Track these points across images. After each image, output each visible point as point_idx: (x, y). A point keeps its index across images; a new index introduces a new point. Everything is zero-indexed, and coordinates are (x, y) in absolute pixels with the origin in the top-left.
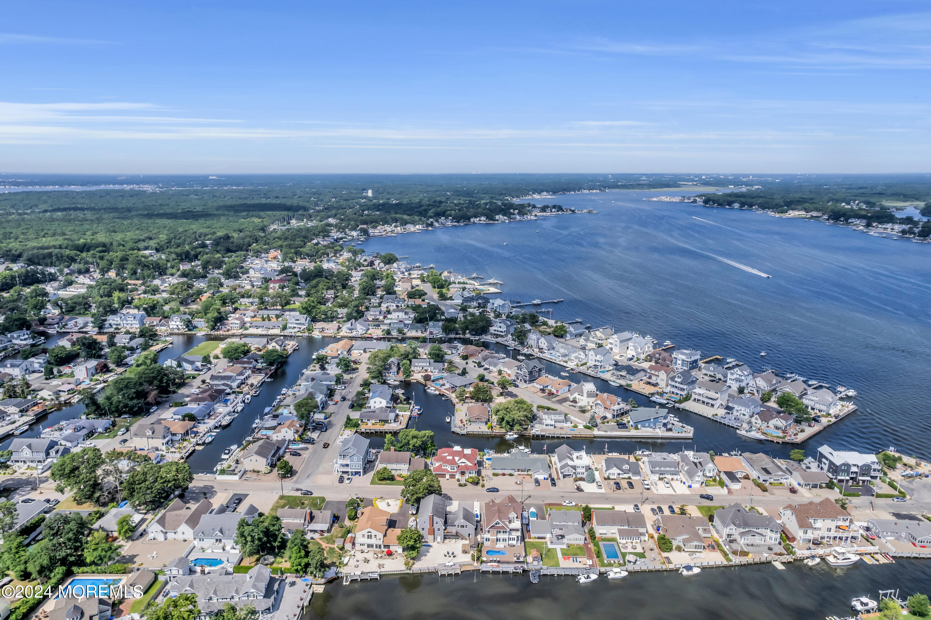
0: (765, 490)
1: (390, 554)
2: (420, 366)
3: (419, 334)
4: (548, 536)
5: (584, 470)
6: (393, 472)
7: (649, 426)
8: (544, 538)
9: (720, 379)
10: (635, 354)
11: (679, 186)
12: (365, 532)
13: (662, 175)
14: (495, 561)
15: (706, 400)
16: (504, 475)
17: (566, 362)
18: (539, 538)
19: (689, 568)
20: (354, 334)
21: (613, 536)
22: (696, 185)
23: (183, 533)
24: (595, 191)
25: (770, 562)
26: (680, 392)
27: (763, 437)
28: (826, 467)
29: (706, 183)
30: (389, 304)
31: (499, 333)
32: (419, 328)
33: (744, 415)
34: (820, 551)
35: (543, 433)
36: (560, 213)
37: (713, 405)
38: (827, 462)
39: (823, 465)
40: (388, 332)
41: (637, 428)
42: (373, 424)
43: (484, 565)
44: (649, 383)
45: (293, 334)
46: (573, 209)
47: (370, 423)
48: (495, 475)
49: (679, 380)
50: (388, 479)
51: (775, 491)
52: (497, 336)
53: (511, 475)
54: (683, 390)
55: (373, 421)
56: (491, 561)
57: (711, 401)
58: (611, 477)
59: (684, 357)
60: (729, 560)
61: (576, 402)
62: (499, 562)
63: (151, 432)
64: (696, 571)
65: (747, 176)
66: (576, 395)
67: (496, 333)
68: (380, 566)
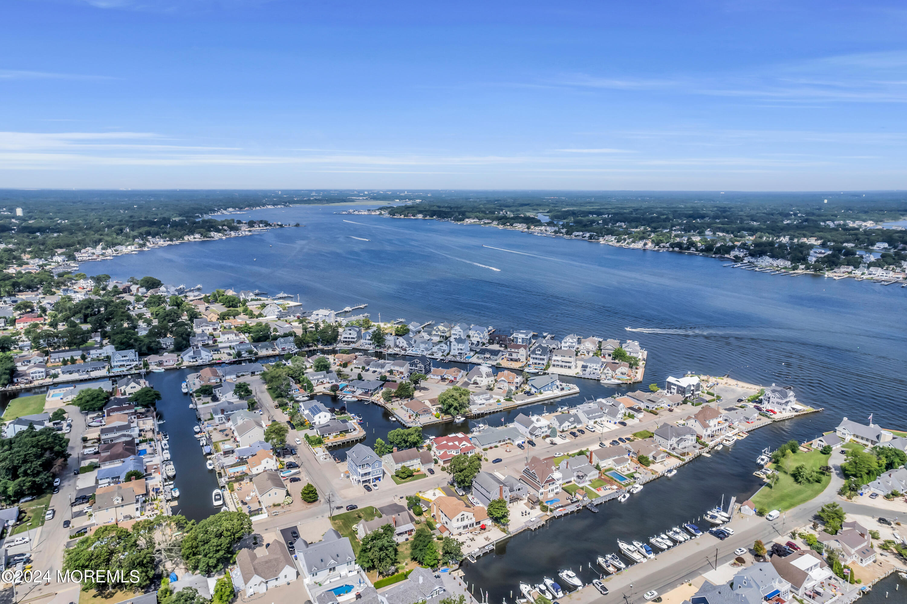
0: (656, 414)
1: (483, 528)
2: (315, 380)
3: (270, 352)
4: (572, 479)
5: (546, 429)
6: (411, 468)
7: (548, 390)
8: (570, 482)
9: (554, 349)
10: (479, 340)
11: (353, 201)
12: (459, 516)
13: (329, 191)
14: (559, 507)
15: (564, 364)
16: (491, 448)
17: (433, 355)
18: (567, 483)
19: (670, 471)
20: (200, 362)
21: (610, 466)
22: (367, 199)
23: (286, 576)
24: (279, 206)
25: (701, 455)
26: (541, 362)
27: (620, 382)
28: (675, 391)
29: (375, 198)
30: (204, 328)
31: (350, 340)
32: (269, 346)
33: (596, 369)
34: (718, 440)
35: (482, 412)
36: (268, 227)
37: (570, 367)
38: (676, 388)
39: (672, 390)
40: (239, 354)
41: (541, 393)
42: (335, 437)
43: (554, 512)
44: (512, 360)
45: (126, 373)
46: (279, 223)
47: (331, 437)
48: (485, 450)
49: (540, 353)
50: (409, 476)
51: (662, 413)
52: (348, 343)
53: (496, 447)
54: (543, 359)
55: (334, 434)
56: (557, 508)
57: (568, 364)
58: (565, 429)
59: (523, 336)
60: (683, 460)
61: (477, 384)
62: (562, 507)
63: (120, 499)
64: (675, 472)
65: (403, 191)
66: (475, 378)
67: (347, 340)
68: (487, 539)
